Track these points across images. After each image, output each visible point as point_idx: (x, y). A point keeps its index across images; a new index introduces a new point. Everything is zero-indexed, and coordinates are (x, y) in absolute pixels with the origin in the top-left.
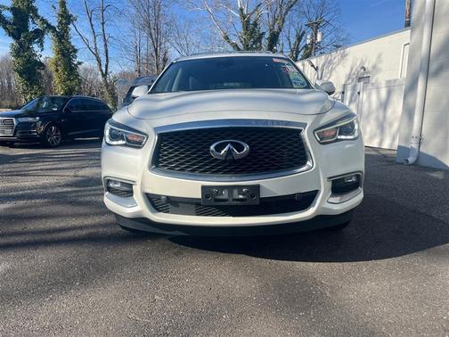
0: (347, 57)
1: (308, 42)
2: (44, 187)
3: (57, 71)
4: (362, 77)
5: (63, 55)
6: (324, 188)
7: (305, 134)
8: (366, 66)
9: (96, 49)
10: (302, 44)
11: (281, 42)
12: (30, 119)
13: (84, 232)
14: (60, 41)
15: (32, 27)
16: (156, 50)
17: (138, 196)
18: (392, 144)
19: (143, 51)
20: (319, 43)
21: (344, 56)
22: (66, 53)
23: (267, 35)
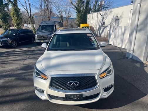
0: (113, 12)
1: (99, 4)
2: (13, 70)
3: (14, 17)
4: (117, 20)
5: (15, 11)
7: (96, 77)
8: (118, 16)
9: (27, 8)
10: (97, 4)
11: (90, 4)
12: (6, 39)
13: (28, 95)
14: (14, 6)
15: (4, 3)
16: (47, 8)
19: (43, 8)
20: (103, 5)
21: (111, 12)
22: (17, 10)
23: (85, 2)
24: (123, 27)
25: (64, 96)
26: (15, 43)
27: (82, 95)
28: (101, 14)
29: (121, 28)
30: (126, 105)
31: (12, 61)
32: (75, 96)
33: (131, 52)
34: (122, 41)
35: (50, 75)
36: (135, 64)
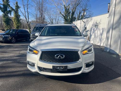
0: (92, 20)
1: (82, 14)
3: (15, 21)
4: (96, 25)
5: (17, 17)
6: (84, 66)
7: (79, 52)
8: (97, 22)
9: (25, 15)
10: (81, 15)
11: (75, 14)
12: (7, 36)
14: (16, 13)
15: (8, 10)
16: (42, 16)
17: (36, 67)
18: (103, 45)
19: (38, 16)
20: (85, 15)
21: (91, 19)
22: (17, 16)
23: (71, 13)
24: (101, 29)
25: (52, 68)
26: (14, 40)
27: (67, 66)
28: (83, 21)
29: (100, 30)
30: (105, 82)
31: (10, 51)
32: (61, 67)
33: (108, 47)
34: (101, 40)
35: (41, 50)
36: (112, 55)
